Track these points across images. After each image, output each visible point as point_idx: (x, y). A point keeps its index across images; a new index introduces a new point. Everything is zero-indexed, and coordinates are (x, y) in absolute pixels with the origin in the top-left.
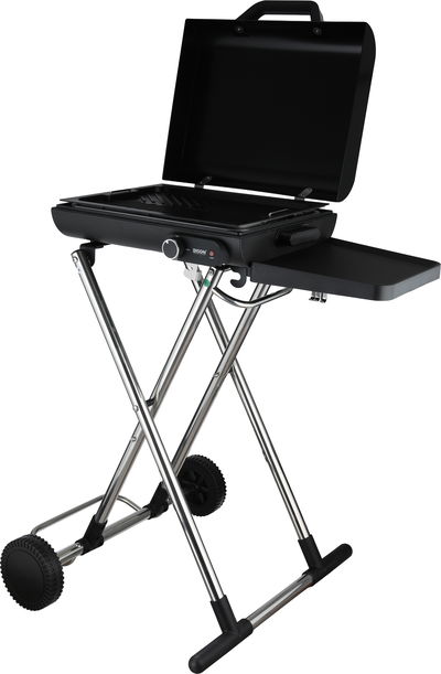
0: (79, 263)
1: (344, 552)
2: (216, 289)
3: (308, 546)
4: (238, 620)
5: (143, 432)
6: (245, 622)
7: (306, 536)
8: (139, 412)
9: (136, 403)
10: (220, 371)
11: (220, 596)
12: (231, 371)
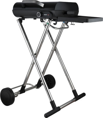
0: (19, 22)
1: (83, 95)
2: (50, 25)
3: (74, 92)
4: (57, 107)
5: (34, 62)
6: (59, 107)
7: (74, 89)
8: (33, 56)
9: (32, 54)
10: (52, 50)
11: (52, 100)
12: (55, 50)
